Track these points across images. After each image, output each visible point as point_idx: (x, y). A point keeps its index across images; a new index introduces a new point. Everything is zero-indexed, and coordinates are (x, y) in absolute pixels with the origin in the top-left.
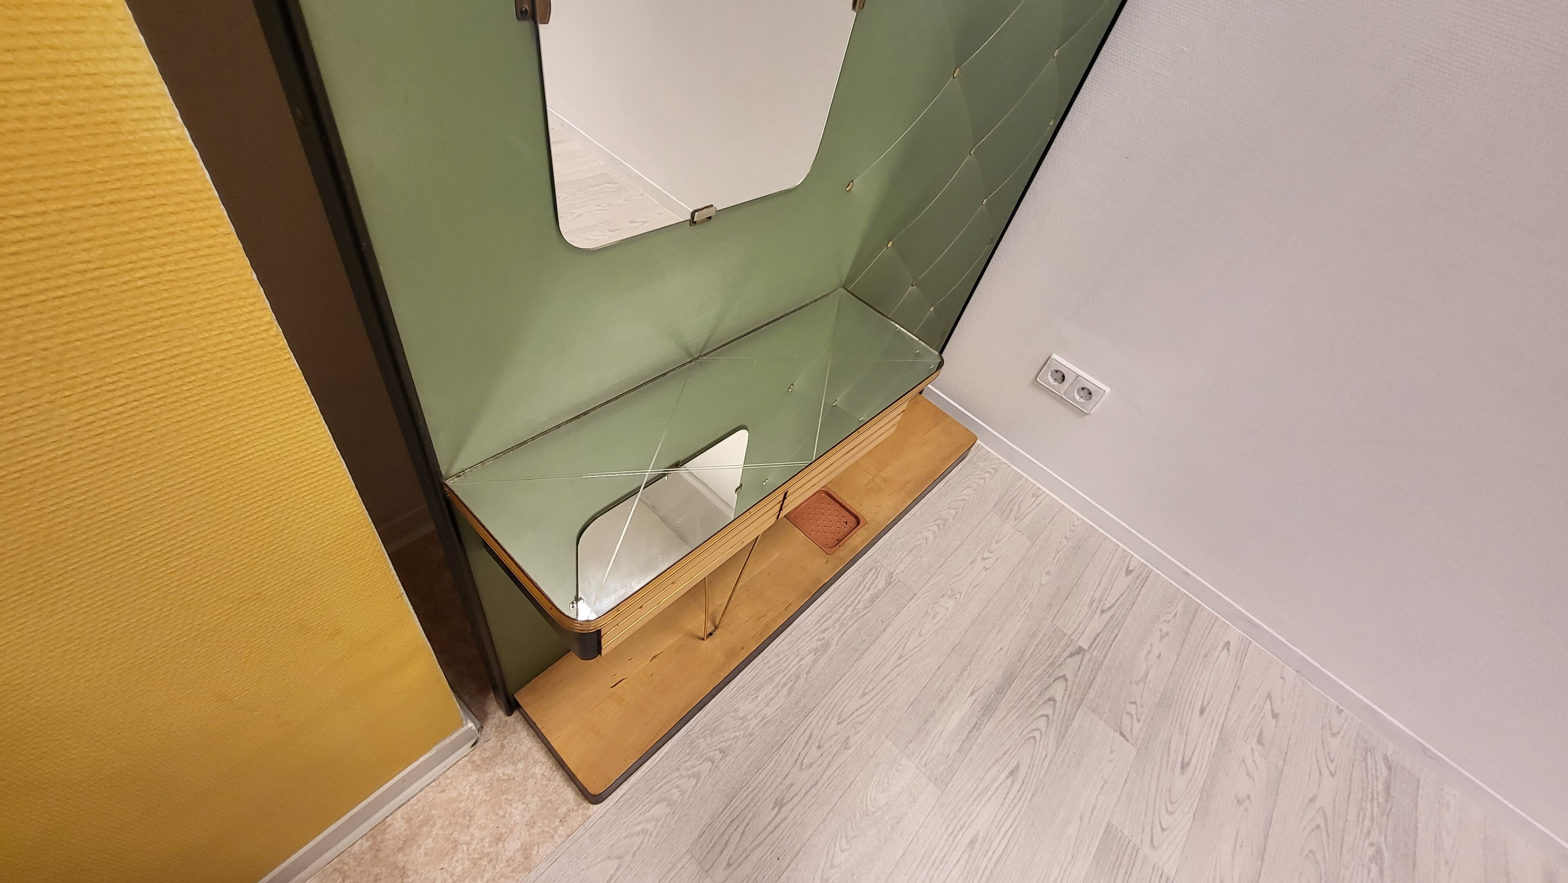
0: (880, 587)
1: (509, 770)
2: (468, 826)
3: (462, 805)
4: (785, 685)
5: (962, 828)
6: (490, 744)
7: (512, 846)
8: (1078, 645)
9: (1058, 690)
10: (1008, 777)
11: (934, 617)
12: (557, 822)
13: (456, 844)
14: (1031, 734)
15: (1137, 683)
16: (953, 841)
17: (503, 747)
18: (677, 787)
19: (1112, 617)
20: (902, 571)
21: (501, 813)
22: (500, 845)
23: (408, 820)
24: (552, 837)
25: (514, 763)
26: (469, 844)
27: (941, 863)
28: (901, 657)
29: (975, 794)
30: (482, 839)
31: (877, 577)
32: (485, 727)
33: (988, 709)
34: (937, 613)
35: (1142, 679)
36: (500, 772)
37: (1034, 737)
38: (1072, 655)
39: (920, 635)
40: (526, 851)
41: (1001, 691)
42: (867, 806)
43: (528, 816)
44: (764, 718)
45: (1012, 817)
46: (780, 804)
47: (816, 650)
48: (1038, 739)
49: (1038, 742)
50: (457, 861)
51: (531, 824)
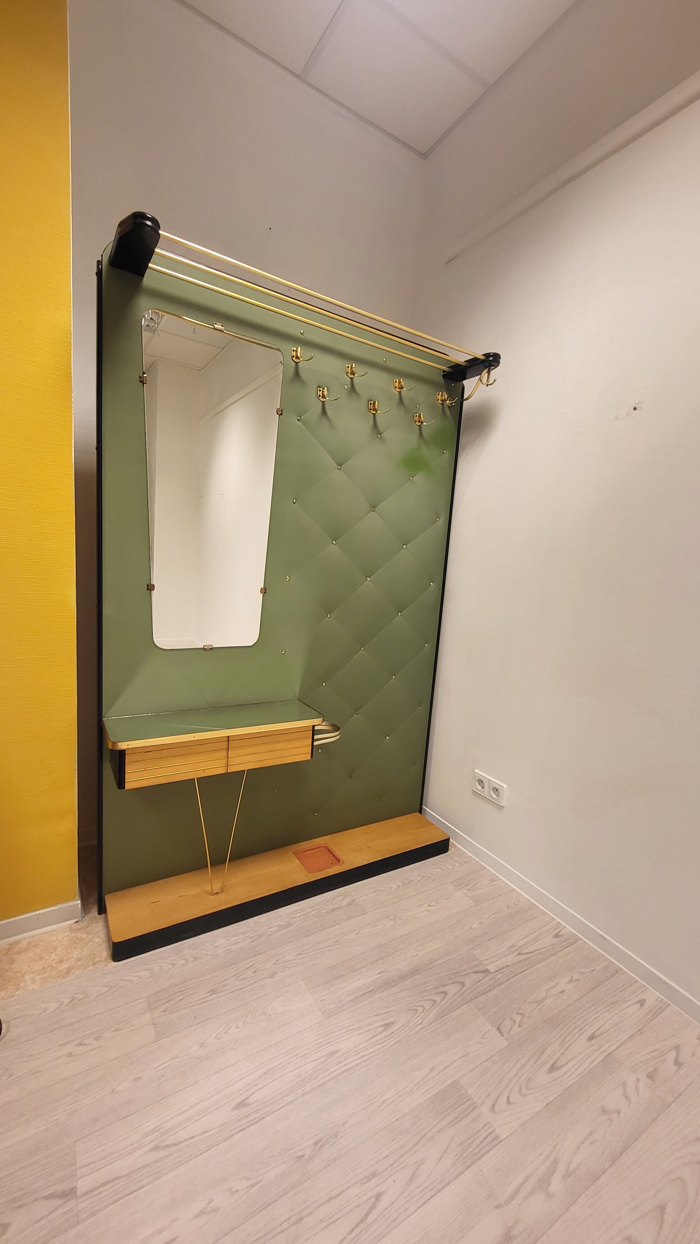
0: (343, 905)
1: (84, 936)
2: (51, 953)
3: (55, 944)
4: (252, 938)
5: (328, 1043)
6: (84, 924)
7: (65, 966)
8: (485, 968)
9: (452, 990)
10: (381, 1026)
11: (373, 927)
12: (92, 963)
13: (42, 958)
14: (415, 1008)
15: (530, 1003)
16: (318, 1048)
17: (88, 927)
18: (160, 966)
19: (526, 959)
20: (363, 900)
21: (69, 951)
22: (60, 964)
23: (29, 943)
24: (85, 969)
25: (89, 935)
26: (47, 960)
27: (302, 1057)
28: (337, 941)
29: (350, 1028)
30: (54, 960)
31: (343, 900)
32: (86, 917)
33: (388, 984)
34: (378, 926)
35: (537, 1002)
36: (80, 935)
37: (417, 1010)
38: (477, 972)
39: (357, 934)
40: (69, 970)
41: (403, 977)
42: (267, 1010)
43: (80, 956)
44: (229, 949)
45: (372, 1050)
46: (213, 992)
47: (281, 926)
48: (419, 1012)
49: (417, 1014)
50: (37, 965)
51: (79, 960)
